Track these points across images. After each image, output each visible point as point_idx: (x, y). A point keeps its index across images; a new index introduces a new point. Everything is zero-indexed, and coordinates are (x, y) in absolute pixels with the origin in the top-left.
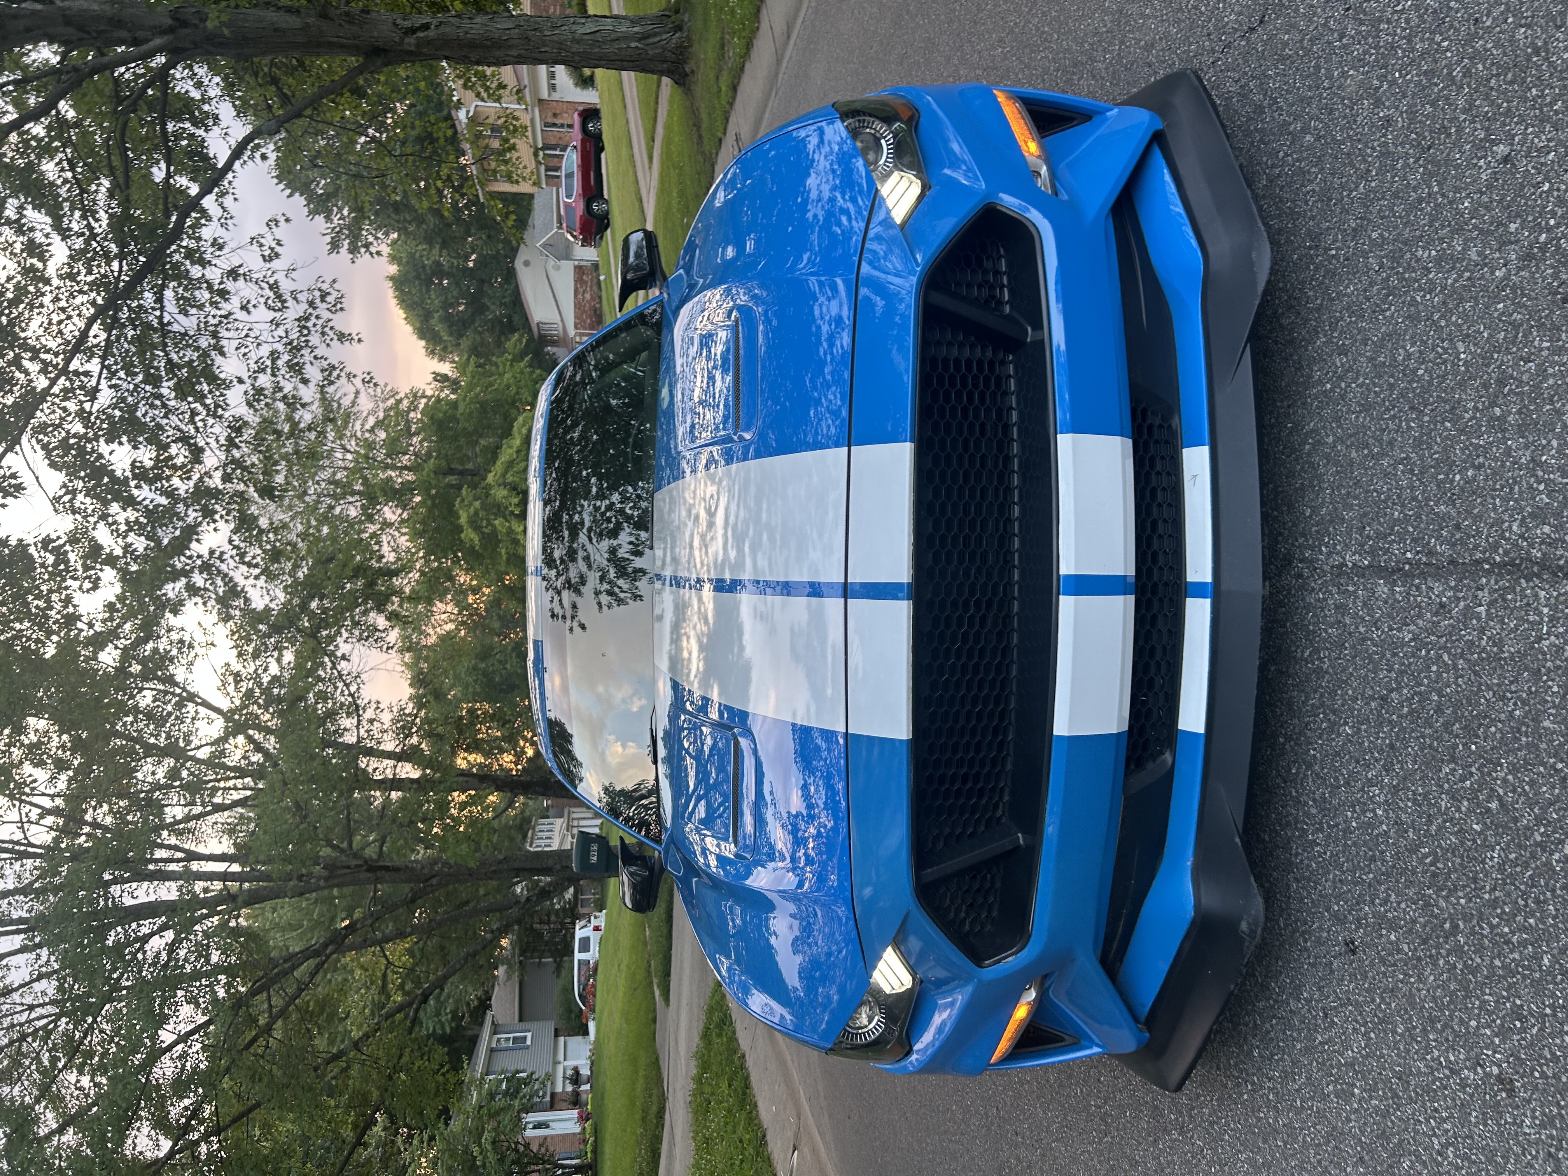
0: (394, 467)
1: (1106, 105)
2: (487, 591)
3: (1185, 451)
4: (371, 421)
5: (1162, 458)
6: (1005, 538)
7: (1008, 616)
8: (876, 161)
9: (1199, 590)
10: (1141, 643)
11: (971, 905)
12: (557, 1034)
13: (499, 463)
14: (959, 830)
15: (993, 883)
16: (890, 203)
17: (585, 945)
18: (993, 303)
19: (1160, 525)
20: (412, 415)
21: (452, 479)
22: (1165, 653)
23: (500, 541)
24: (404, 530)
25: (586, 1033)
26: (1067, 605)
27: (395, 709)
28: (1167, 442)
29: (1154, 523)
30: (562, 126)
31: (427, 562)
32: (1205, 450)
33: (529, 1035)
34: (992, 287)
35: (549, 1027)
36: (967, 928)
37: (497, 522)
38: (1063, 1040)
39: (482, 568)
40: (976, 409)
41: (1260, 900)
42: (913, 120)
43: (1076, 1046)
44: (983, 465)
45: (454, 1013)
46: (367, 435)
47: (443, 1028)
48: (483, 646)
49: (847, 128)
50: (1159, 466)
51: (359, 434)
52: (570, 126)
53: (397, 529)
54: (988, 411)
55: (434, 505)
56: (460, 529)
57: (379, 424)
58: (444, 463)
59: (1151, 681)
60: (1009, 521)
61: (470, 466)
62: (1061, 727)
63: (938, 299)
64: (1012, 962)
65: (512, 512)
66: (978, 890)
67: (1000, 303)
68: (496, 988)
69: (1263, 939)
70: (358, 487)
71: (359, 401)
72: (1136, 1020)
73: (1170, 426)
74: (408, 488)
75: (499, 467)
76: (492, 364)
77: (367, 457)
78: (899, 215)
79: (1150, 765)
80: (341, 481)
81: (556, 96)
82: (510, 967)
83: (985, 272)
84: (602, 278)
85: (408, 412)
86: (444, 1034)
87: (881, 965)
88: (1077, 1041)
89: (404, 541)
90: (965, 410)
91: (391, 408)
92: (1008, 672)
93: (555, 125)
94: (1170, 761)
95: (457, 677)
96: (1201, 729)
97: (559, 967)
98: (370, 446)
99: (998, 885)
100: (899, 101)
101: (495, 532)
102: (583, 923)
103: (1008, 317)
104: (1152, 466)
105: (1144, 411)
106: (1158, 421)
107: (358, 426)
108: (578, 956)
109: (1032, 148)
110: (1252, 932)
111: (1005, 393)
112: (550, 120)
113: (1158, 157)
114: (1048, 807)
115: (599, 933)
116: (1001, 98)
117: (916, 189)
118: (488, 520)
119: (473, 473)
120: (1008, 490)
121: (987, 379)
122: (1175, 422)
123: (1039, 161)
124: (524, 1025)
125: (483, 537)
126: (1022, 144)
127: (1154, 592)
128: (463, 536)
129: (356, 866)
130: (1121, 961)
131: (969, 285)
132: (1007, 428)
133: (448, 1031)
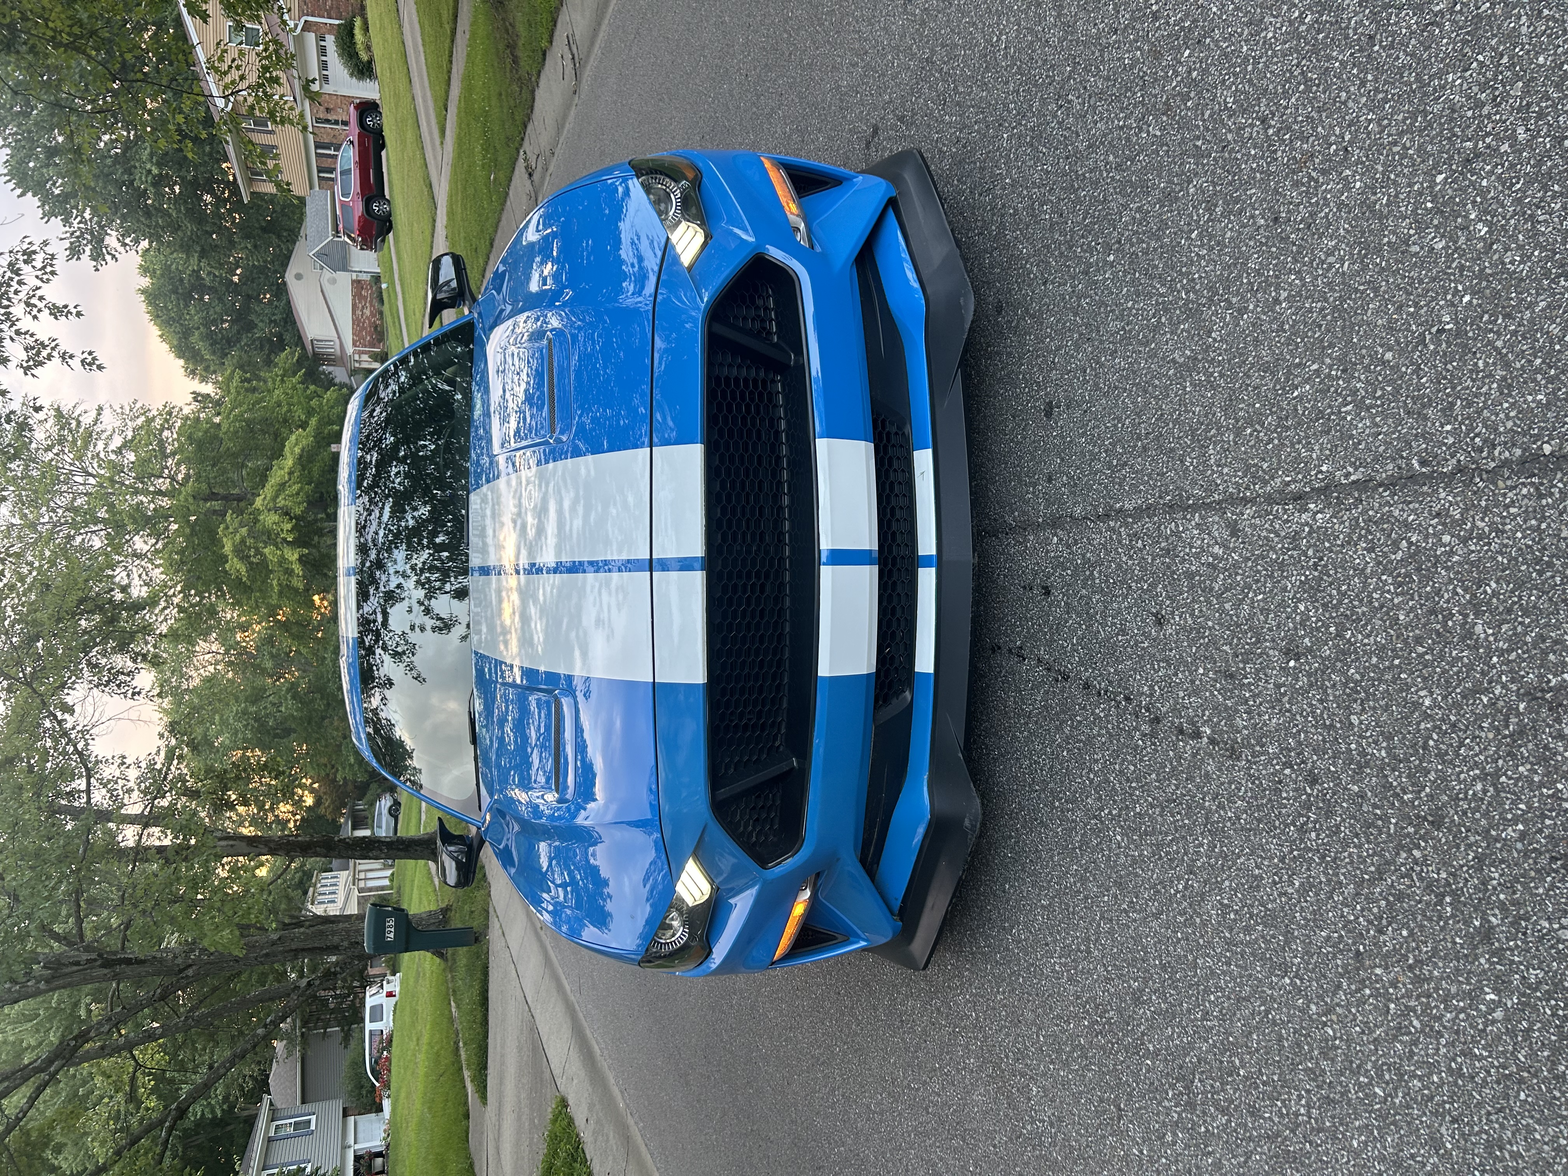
0: (146, 492)
1: (852, 173)
2: (257, 628)
3: (916, 454)
4: (117, 442)
5: (898, 458)
6: (778, 522)
7: (782, 585)
8: (667, 213)
9: (927, 562)
10: (885, 604)
11: (757, 820)
12: (346, 1114)
13: (268, 486)
14: (746, 758)
15: (773, 801)
16: (679, 249)
17: (377, 1013)
18: (763, 334)
19: (898, 512)
20: (166, 433)
21: (216, 505)
22: (903, 613)
23: (271, 571)
24: (158, 562)
25: (379, 1109)
26: (827, 574)
27: (143, 765)
28: (901, 446)
29: (893, 510)
30: (336, 122)
31: (186, 597)
32: (929, 452)
33: (314, 1118)
34: (763, 321)
35: (337, 1106)
36: (754, 839)
37: (266, 551)
38: (835, 938)
39: (252, 602)
40: (753, 418)
41: (978, 801)
42: (697, 183)
43: (846, 942)
44: (760, 464)
45: (226, 1098)
46: (113, 457)
47: (213, 1111)
48: (253, 688)
49: (642, 184)
50: (895, 465)
51: (102, 455)
52: (345, 123)
53: (150, 561)
54: (762, 420)
55: (193, 533)
56: (224, 559)
57: (126, 445)
58: (204, 486)
59: (893, 633)
60: (781, 508)
61: (236, 491)
62: (824, 670)
63: (719, 329)
64: (789, 863)
65: (284, 539)
66: (763, 807)
67: (769, 333)
68: (274, 1064)
69: (981, 831)
70: (102, 514)
71: (102, 418)
72: (892, 914)
73: (904, 434)
74: (162, 515)
75: (268, 490)
76: (259, 379)
77: (112, 481)
78: (686, 259)
79: (894, 701)
80: (81, 507)
81: (328, 89)
82: (291, 1041)
83: (757, 308)
84: (384, 286)
85: (161, 431)
86: (215, 1117)
87: (684, 876)
88: (848, 937)
89: (158, 575)
90: (744, 419)
91: (141, 427)
92: (783, 629)
93: (328, 121)
94: (909, 698)
95: (224, 722)
96: (931, 670)
97: (347, 1038)
98: (116, 468)
99: (778, 802)
100: (685, 161)
101: (264, 562)
102: (374, 990)
103: (775, 345)
104: (890, 465)
105: (883, 422)
106: (894, 429)
107: (100, 445)
108: (369, 1026)
109: (792, 209)
110: (974, 826)
111: (776, 406)
112: (321, 116)
113: (891, 217)
114: (815, 734)
115: (393, 1000)
116: (767, 165)
117: (700, 238)
118: (257, 549)
119: (239, 499)
120: (780, 483)
121: (761, 395)
122: (907, 430)
123: (799, 219)
124: (308, 1107)
125: (251, 567)
126: (785, 204)
127: (894, 565)
128: (227, 566)
129: (88, 961)
130: (878, 864)
131: (745, 319)
132: (777, 433)
133: (219, 1113)
